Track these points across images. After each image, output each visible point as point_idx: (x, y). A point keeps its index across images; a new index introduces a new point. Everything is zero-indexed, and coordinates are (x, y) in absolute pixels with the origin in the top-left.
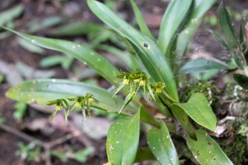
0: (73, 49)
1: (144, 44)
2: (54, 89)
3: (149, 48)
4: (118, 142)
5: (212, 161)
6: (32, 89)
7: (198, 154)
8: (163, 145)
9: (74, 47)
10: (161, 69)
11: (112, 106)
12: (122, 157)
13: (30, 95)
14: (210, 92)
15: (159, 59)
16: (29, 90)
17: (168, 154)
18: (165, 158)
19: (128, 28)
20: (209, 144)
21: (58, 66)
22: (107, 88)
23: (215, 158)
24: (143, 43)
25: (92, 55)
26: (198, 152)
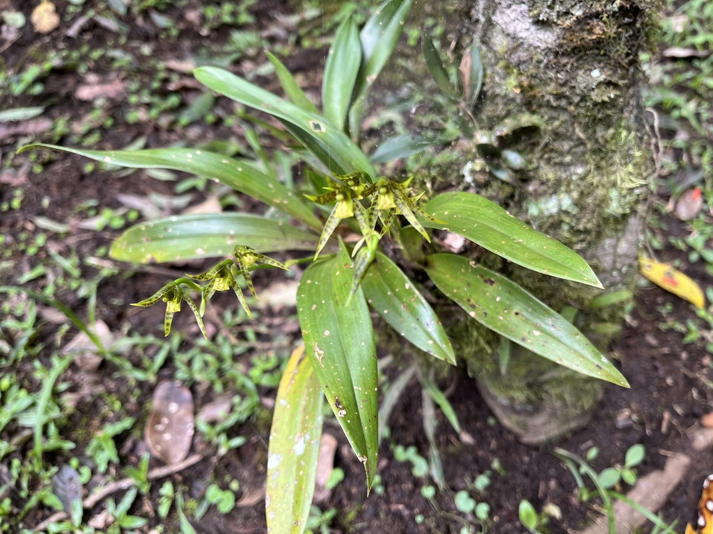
0: (189, 161)
1: (314, 124)
2: (178, 233)
3: (323, 129)
4: (327, 333)
5: (514, 319)
6: (144, 239)
7: (473, 307)
8: (403, 302)
9: (189, 155)
10: (353, 164)
11: (277, 239)
12: (348, 369)
13: (143, 250)
14: (429, 185)
15: (345, 145)
16: (140, 242)
17: (418, 320)
18: (416, 329)
19: (278, 101)
20: (486, 281)
21: (193, 190)
22: (262, 213)
23: (516, 310)
24: (311, 123)
25: (225, 164)
26: (469, 300)
